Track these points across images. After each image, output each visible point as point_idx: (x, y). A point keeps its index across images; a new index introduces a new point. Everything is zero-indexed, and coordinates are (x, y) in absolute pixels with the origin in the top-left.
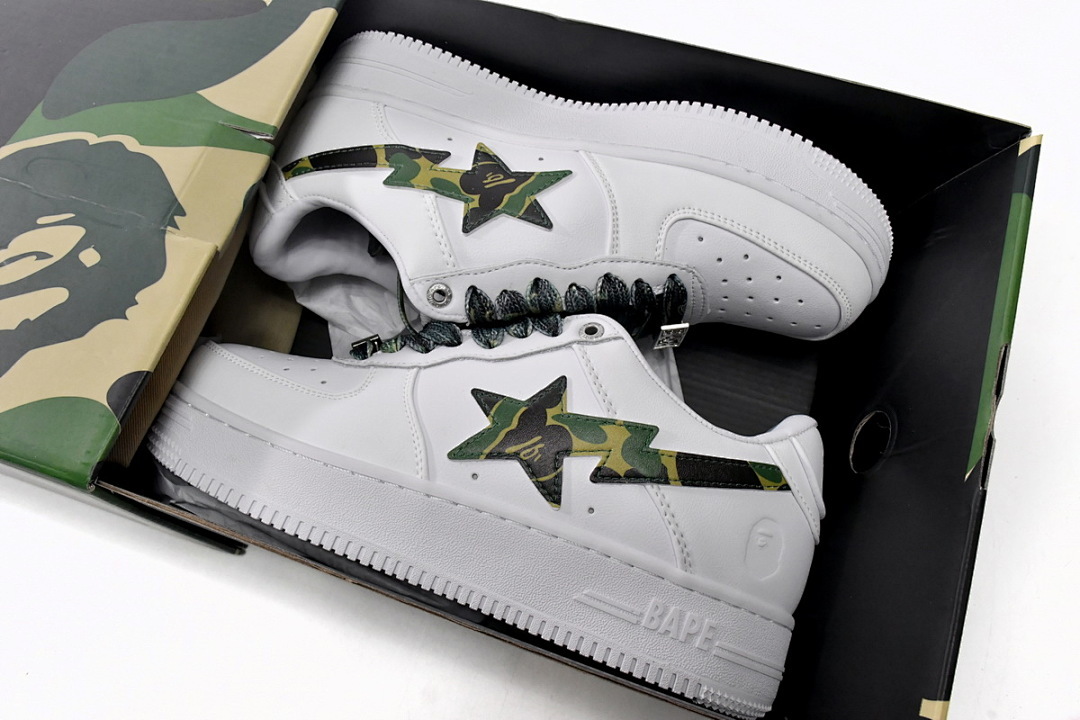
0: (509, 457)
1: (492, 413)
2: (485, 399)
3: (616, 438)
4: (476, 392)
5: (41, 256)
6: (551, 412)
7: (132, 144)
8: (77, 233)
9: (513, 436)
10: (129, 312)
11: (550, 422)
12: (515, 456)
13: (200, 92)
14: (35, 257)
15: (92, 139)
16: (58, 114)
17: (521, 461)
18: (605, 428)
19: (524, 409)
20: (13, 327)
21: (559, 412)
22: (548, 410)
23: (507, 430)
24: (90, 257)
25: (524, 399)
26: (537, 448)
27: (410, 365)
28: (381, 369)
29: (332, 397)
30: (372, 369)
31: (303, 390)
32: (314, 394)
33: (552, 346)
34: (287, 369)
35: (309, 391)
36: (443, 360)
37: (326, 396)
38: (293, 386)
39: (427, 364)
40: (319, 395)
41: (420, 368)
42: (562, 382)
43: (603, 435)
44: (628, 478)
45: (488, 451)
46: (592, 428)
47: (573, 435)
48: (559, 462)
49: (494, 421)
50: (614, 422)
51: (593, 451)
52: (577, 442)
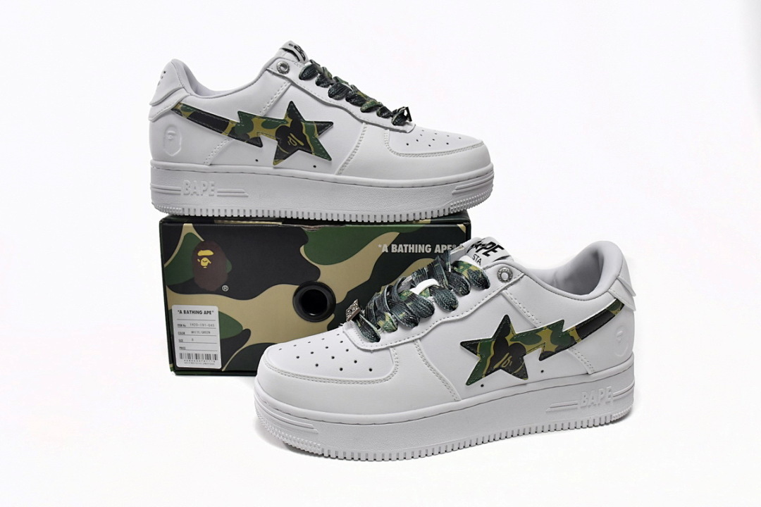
0: (497, 369)
1: (478, 351)
2: (470, 346)
3: (546, 337)
4: (462, 344)
6: (508, 338)
9: (494, 361)
11: (510, 343)
12: (499, 368)
17: (503, 369)
18: (538, 334)
19: (493, 343)
21: (512, 335)
22: (506, 338)
23: (490, 357)
25: (491, 337)
26: (509, 359)
27: (413, 339)
28: (397, 348)
29: (385, 380)
30: (391, 349)
31: (365, 382)
32: (373, 382)
33: (489, 297)
34: (341, 369)
35: (369, 382)
36: (430, 329)
37: (381, 381)
38: (357, 382)
39: (423, 334)
40: (377, 381)
41: (420, 339)
42: (506, 319)
43: (539, 339)
44: (557, 351)
45: (485, 372)
46: (532, 337)
47: (525, 346)
48: (523, 361)
49: (481, 356)
50: (542, 329)
51: (538, 347)
52: (527, 347)
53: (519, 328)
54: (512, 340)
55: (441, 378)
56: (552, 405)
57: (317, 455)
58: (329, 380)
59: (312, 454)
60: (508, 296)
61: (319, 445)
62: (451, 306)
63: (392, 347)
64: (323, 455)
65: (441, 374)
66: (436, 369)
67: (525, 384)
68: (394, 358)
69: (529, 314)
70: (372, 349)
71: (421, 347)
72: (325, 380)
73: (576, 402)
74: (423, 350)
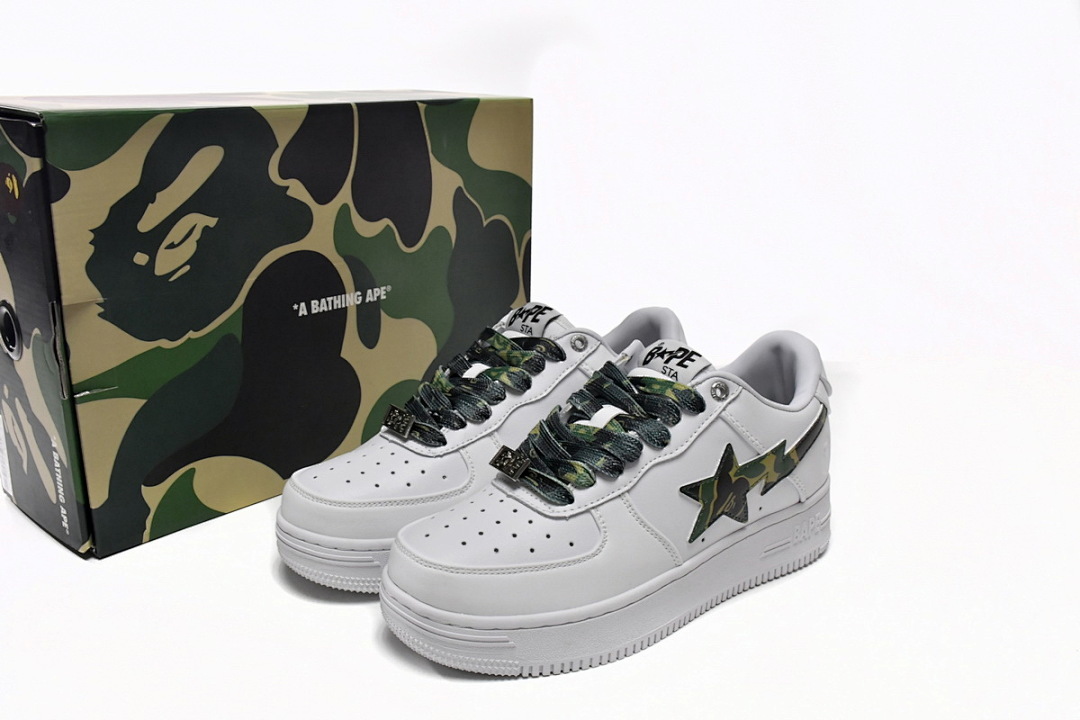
0: (720, 516)
1: (700, 496)
3: (769, 465)
4: (683, 490)
5: (172, 246)
6: (731, 473)
7: (165, 344)
8: (160, 270)
9: (717, 505)
10: (91, 236)
11: (734, 479)
12: (723, 513)
13: (144, 401)
14: (176, 243)
15: (192, 334)
16: (224, 339)
17: (726, 514)
18: (762, 462)
19: (716, 482)
20: (158, 195)
21: (736, 469)
23: (714, 501)
24: (141, 259)
25: (712, 475)
26: (732, 500)
27: (620, 492)
28: (601, 508)
29: (594, 555)
30: (593, 511)
31: (569, 563)
32: (579, 561)
33: (707, 423)
34: (532, 550)
35: (574, 562)
36: (640, 475)
37: (589, 557)
38: (559, 565)
39: (632, 484)
40: (584, 559)
41: (628, 491)
42: (729, 450)
43: (763, 467)
44: (779, 480)
45: (708, 522)
46: (756, 467)
47: (748, 479)
48: (745, 499)
49: (704, 502)
50: (766, 455)
51: (760, 479)
52: (751, 481)
53: (742, 458)
54: (735, 475)
55: (661, 539)
56: (768, 548)
57: (513, 677)
58: (521, 570)
59: (506, 677)
60: (729, 418)
61: (517, 662)
62: (662, 442)
63: (593, 508)
64: (520, 676)
65: (661, 534)
66: (654, 528)
67: (742, 529)
68: (599, 522)
69: (753, 438)
70: (567, 515)
71: (631, 502)
72: (514, 570)
73: (789, 539)
74: (634, 506)
